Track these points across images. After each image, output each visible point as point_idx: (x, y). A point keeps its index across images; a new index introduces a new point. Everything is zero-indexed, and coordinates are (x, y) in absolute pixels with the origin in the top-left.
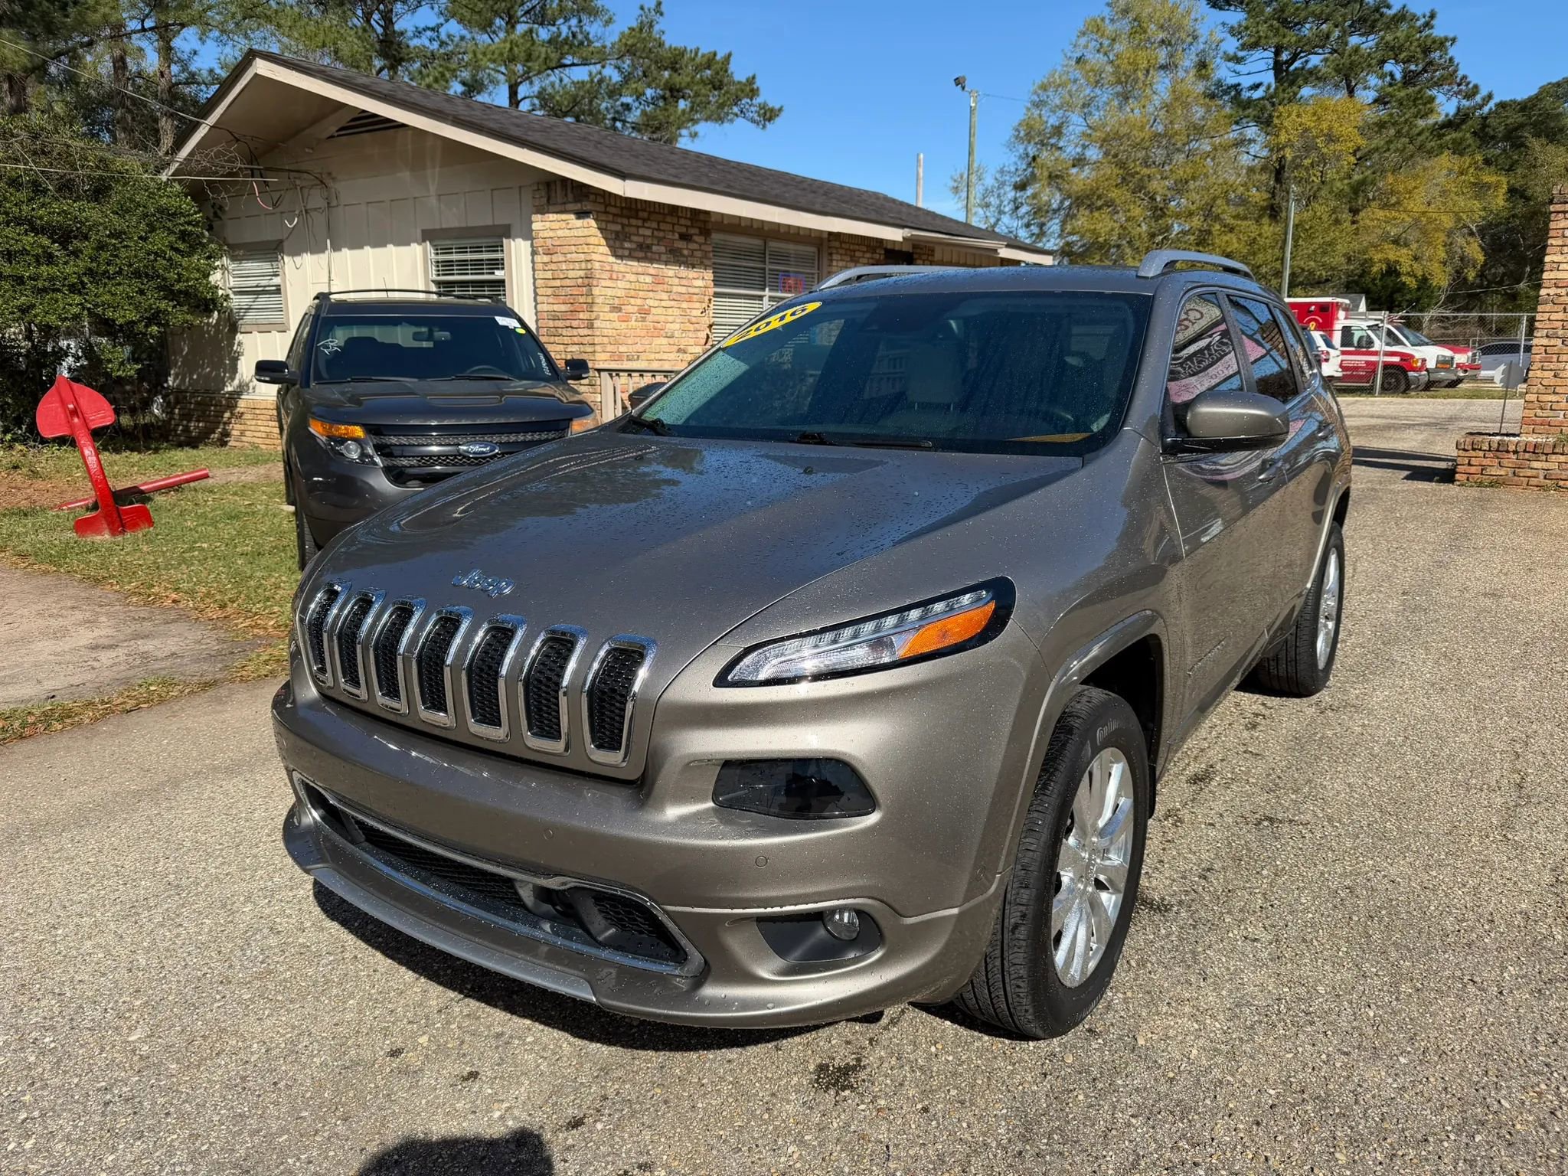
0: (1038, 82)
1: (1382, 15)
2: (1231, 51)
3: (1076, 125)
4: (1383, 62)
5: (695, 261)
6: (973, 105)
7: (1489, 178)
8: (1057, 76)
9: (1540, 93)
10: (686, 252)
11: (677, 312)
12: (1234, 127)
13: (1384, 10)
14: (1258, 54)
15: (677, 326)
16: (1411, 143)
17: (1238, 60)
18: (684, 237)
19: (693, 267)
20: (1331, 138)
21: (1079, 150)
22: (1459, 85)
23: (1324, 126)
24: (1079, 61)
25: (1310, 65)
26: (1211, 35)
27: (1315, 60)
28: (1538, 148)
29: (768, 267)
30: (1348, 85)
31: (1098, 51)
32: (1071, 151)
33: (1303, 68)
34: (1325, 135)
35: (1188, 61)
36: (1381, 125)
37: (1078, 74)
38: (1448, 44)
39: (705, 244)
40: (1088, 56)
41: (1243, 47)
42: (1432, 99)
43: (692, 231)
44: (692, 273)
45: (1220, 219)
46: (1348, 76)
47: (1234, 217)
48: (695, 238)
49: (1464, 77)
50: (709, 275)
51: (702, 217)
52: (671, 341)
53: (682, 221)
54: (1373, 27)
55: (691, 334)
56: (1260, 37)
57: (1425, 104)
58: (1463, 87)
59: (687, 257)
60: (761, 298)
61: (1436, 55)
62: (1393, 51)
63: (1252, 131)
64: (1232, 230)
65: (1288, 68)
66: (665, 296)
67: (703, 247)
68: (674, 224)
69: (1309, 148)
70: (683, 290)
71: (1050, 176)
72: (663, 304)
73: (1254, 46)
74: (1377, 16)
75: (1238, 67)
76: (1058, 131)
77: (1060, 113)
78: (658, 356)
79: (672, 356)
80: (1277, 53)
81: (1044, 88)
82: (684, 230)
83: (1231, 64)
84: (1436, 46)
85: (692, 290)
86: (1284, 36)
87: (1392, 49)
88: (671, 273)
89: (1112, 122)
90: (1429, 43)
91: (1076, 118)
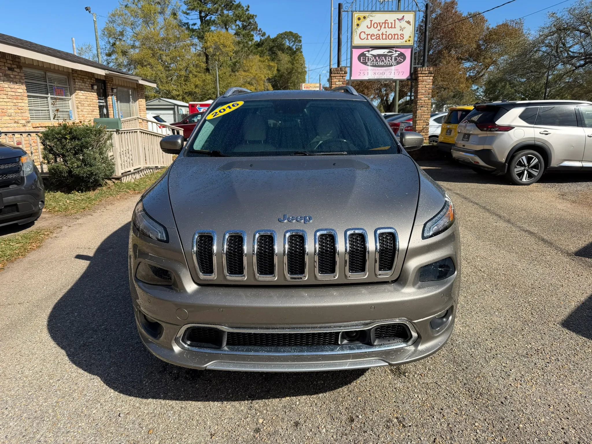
0: (111, 13)
1: (233, 4)
2: (185, 10)
3: (129, 32)
4: (236, 21)
5: (17, 80)
6: (95, 19)
7: (272, 64)
8: (118, 11)
9: (277, 37)
10: (12, 76)
11: (12, 104)
12: (190, 38)
13: (233, 2)
14: (194, 12)
15: (12, 111)
16: (248, 50)
17: (187, 14)
18: (10, 69)
19: (16, 83)
20: (225, 46)
21: (132, 42)
22: (259, 31)
23: (222, 41)
24: (126, 6)
25: (212, 19)
26: (177, 3)
27: (213, 17)
28: (280, 54)
29: (48, 84)
30: (226, 28)
31: (133, 3)
32: (130, 42)
33: (210, 20)
34: (222, 44)
35: (168, 11)
36: (239, 43)
37: (127, 12)
38: (255, 17)
39: (20, 72)
40: (129, 5)
41: (188, 9)
42: (253, 36)
43: (14, 66)
44: (16, 86)
45: (192, 72)
46: (226, 24)
47: (197, 72)
48: (16, 70)
49: (260, 29)
50: (24, 87)
51: (17, 60)
52: (11, 118)
53: (9, 62)
54: (231, 8)
55: (20, 115)
56: (195, 7)
57: (251, 37)
58: (260, 32)
59: (13, 78)
60: (47, 98)
61: (251, 21)
62: (239, 17)
63: (196, 41)
64: (196, 76)
65: (205, 19)
66: (5, 97)
67: (20, 74)
68: (4, 63)
69: (217, 48)
70: (13, 94)
71: (122, 52)
72: (5, 100)
73: (193, 9)
74: (231, 4)
75: (188, 16)
76: (122, 34)
77: (122, 26)
78: (5, 125)
79: (12, 125)
80: (200, 12)
81: (114, 15)
82: (10, 66)
83: (185, 15)
84: (251, 17)
85: (17, 94)
86: (203, 7)
87: (238, 17)
88: (6, 86)
89: (144, 33)
90: (249, 16)
91: (129, 29)
